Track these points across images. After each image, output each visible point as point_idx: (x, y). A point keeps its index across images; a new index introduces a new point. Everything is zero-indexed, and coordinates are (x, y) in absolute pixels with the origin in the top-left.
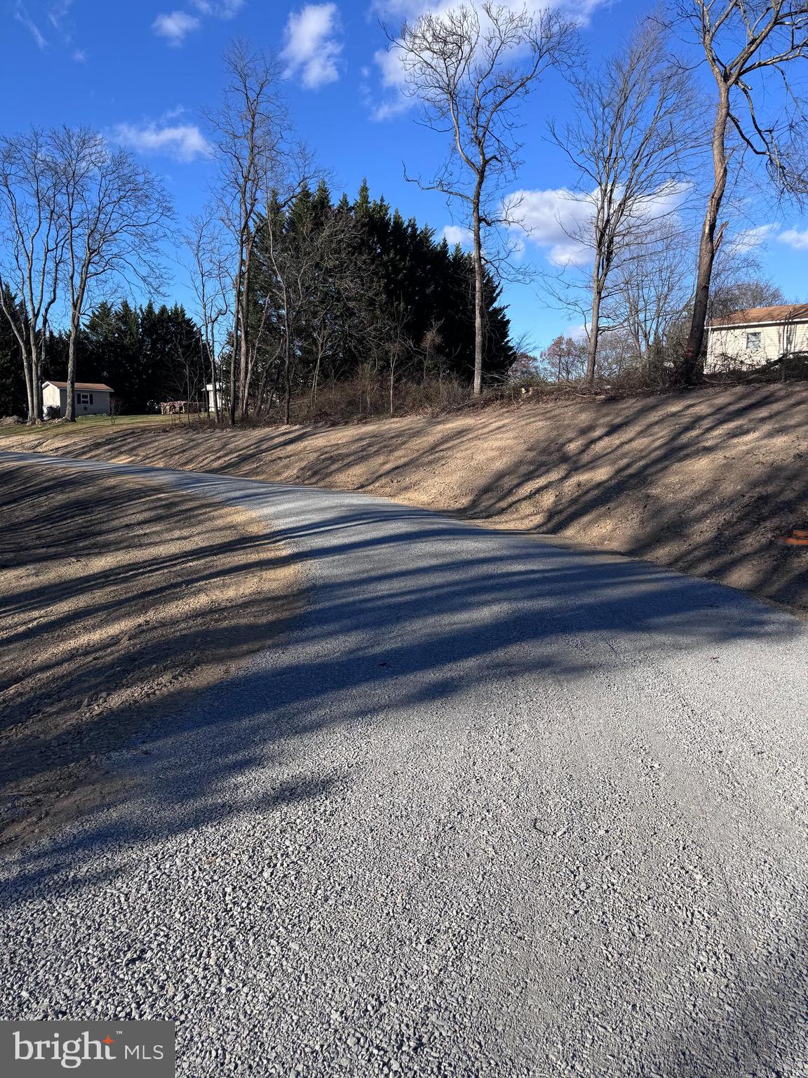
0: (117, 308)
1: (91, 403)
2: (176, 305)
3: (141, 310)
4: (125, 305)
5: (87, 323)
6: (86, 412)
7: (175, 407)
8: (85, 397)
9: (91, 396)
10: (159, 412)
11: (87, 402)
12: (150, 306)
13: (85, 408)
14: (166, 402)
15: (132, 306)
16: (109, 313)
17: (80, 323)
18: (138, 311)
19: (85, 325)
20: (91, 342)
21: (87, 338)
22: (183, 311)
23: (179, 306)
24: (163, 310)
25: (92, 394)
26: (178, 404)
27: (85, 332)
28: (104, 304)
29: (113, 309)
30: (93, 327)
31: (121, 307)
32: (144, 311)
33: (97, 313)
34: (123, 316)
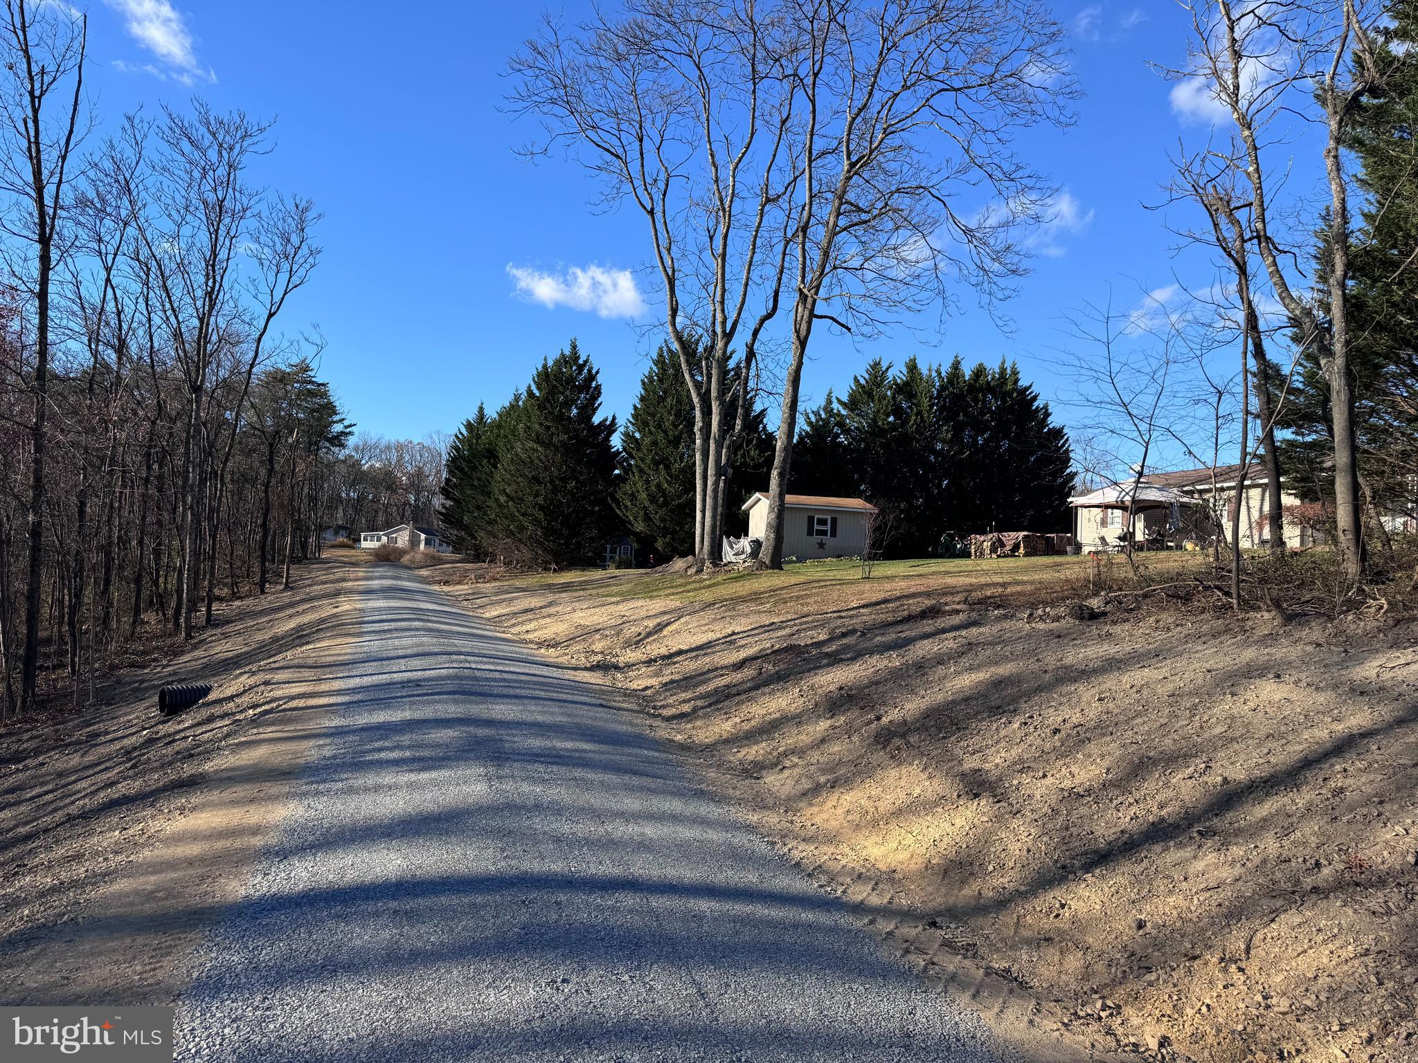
0: (897, 373)
1: (834, 534)
2: (1003, 363)
3: (939, 374)
4: (912, 367)
5: (845, 399)
6: (821, 552)
7: (1003, 545)
8: (822, 522)
9: (834, 520)
10: (965, 554)
11: (824, 533)
12: (956, 365)
13: (821, 545)
14: (983, 532)
15: (923, 368)
16: (882, 381)
17: (834, 400)
18: (934, 374)
19: (839, 401)
20: (846, 431)
21: (841, 424)
22: (1015, 373)
23: (1008, 365)
24: (979, 372)
25: (836, 517)
26: (1010, 538)
27: (839, 414)
28: (876, 365)
29: (890, 374)
30: (852, 404)
31: (905, 371)
32: (944, 374)
33: (863, 382)
34: (906, 384)
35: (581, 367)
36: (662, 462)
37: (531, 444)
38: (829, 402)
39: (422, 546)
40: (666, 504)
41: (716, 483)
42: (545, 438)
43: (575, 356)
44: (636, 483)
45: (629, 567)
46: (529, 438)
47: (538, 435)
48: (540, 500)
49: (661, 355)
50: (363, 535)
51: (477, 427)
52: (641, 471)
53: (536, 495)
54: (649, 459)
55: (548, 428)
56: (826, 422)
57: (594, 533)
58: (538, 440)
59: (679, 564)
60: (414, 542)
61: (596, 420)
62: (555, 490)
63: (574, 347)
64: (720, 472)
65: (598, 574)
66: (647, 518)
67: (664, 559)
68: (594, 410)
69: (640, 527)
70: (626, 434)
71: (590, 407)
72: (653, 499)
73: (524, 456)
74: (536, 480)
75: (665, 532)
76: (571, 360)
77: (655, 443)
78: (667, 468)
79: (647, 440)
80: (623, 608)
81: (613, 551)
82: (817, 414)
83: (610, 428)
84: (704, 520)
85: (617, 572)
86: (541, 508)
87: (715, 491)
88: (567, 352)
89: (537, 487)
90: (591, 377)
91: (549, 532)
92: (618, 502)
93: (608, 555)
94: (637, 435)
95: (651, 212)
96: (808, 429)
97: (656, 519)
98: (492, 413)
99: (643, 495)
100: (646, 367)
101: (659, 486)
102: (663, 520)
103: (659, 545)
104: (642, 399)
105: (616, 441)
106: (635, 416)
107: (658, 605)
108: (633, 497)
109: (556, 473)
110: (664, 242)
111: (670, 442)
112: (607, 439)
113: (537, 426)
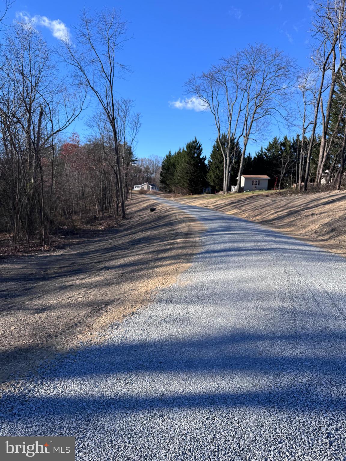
0: (282, 140)
1: (259, 184)
3: (293, 139)
4: (286, 138)
5: (266, 148)
6: (255, 189)
8: (256, 182)
9: (259, 181)
11: (256, 184)
13: (255, 187)
15: (289, 138)
20: (267, 156)
21: (265, 155)
25: (260, 180)
27: (265, 152)
28: (275, 138)
29: (279, 141)
30: (268, 150)
31: (283, 139)
32: (295, 140)
33: (272, 143)
34: (284, 143)
35: (197, 144)
36: (218, 167)
37: (185, 164)
38: (262, 149)
39: (151, 189)
40: (218, 178)
41: (228, 175)
42: (189, 162)
43: (196, 141)
44: (211, 173)
45: (210, 193)
46: (185, 163)
47: (187, 162)
48: (188, 178)
49: (217, 140)
50: (135, 186)
51: (169, 157)
52: (212, 170)
53: (187, 176)
54: (214, 167)
55: (190, 160)
56: (261, 154)
57: (201, 186)
58: (188, 163)
59: (221, 192)
60: (148, 188)
61: (201, 157)
62: (192, 175)
63: (196, 138)
64: (229, 172)
65: (202, 195)
66: (214, 181)
67: (218, 191)
68: (201, 154)
69: (212, 184)
70: (209, 161)
71: (199, 154)
72: (215, 177)
73: (184, 167)
74: (187, 173)
75: (218, 185)
76: (195, 142)
77: (216, 163)
78: (219, 169)
79: (214, 162)
80: (209, 200)
81: (205, 190)
82: (259, 152)
83: (204, 159)
84: (225, 183)
85: (207, 195)
86: (188, 180)
87: (228, 177)
88: (194, 140)
89: (187, 174)
90: (200, 146)
91: (190, 185)
92: (207, 178)
93: (204, 191)
94: (212, 161)
95: (215, 115)
96: (256, 157)
97: (216, 182)
98: (173, 154)
99: (213, 176)
100: (214, 143)
101: (217, 174)
102: (218, 182)
103: (217, 188)
104: (213, 152)
105: (206, 162)
106: (211, 156)
107: (215, 199)
108: (210, 176)
109: (192, 171)
110: (217, 120)
111: (219, 162)
112: (204, 162)
113: (187, 160)
